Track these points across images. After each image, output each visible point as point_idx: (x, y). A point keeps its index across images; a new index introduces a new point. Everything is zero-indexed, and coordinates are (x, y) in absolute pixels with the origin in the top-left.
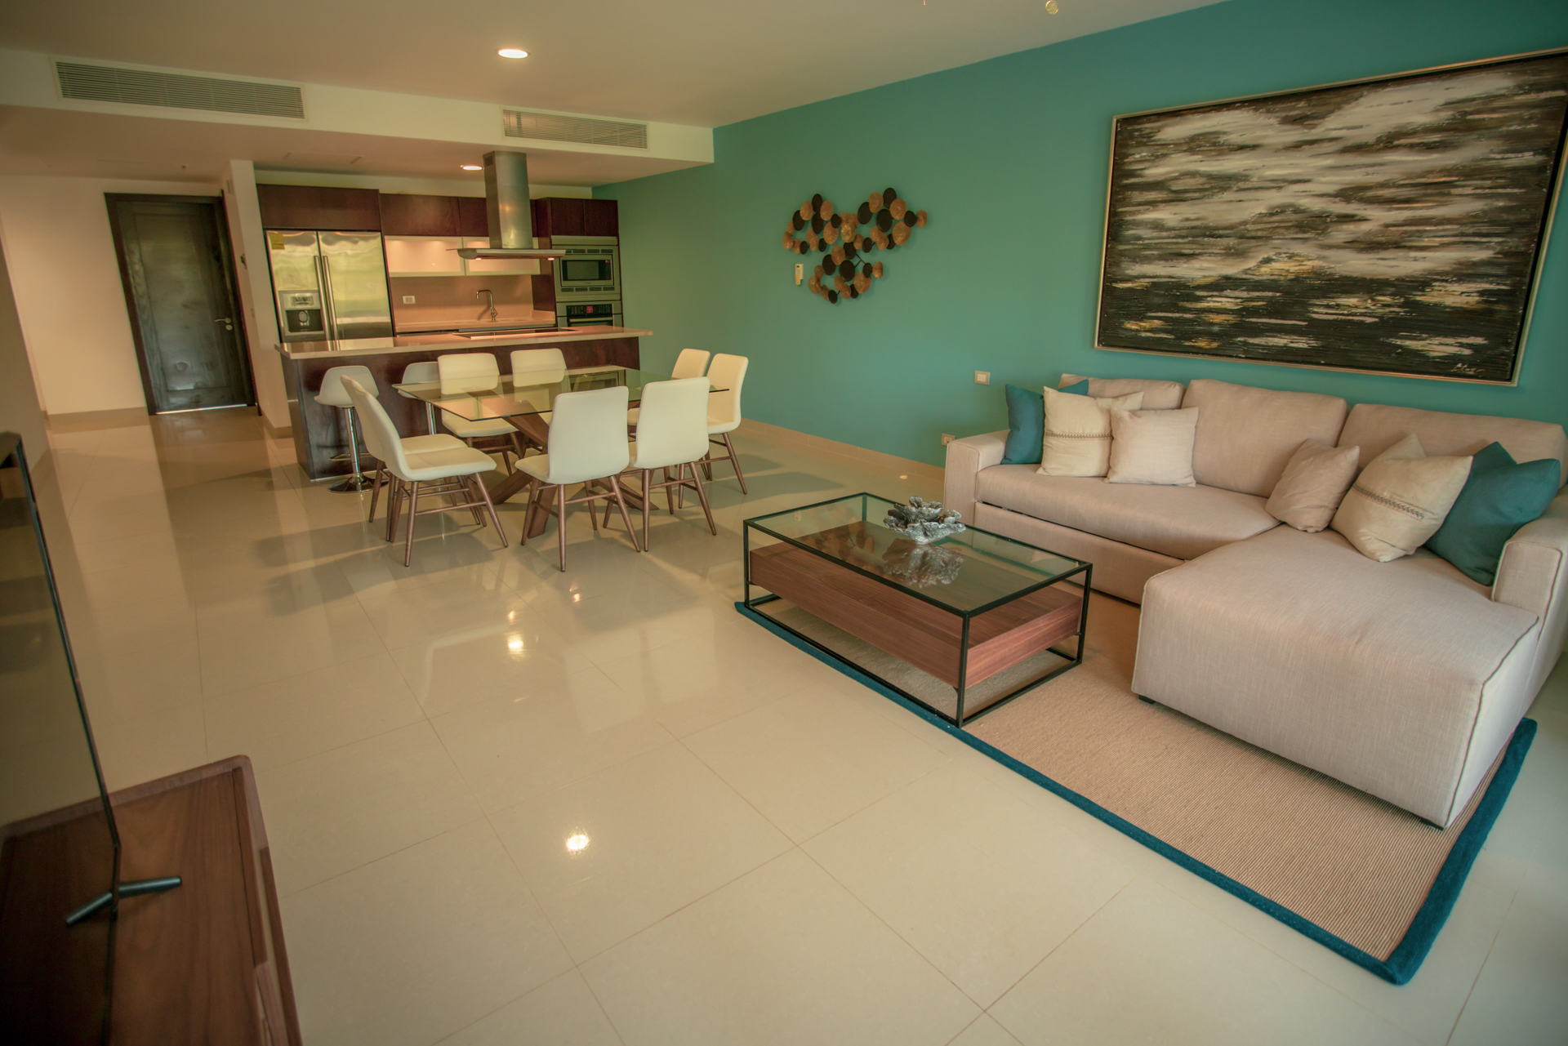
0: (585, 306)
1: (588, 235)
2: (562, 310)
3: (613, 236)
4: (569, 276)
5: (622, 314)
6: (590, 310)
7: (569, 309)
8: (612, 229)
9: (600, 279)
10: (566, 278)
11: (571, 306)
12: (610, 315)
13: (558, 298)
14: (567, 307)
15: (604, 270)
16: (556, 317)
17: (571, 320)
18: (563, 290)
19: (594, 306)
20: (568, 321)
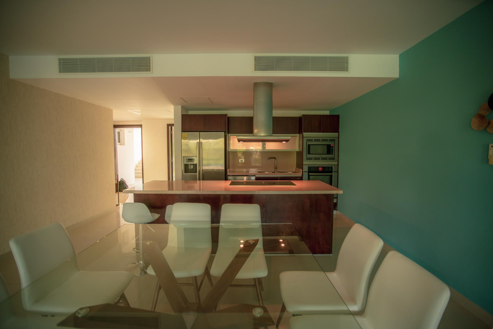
0: (318, 167)
1: (322, 132)
2: (306, 169)
3: (337, 132)
4: (311, 152)
5: (338, 172)
6: (320, 169)
7: (309, 168)
8: (336, 129)
9: (327, 154)
10: (309, 153)
11: (311, 167)
12: (332, 172)
13: (304, 163)
14: (309, 167)
15: (329, 150)
16: (303, 172)
17: (310, 174)
18: (307, 159)
19: (323, 167)
20: (308, 174)
